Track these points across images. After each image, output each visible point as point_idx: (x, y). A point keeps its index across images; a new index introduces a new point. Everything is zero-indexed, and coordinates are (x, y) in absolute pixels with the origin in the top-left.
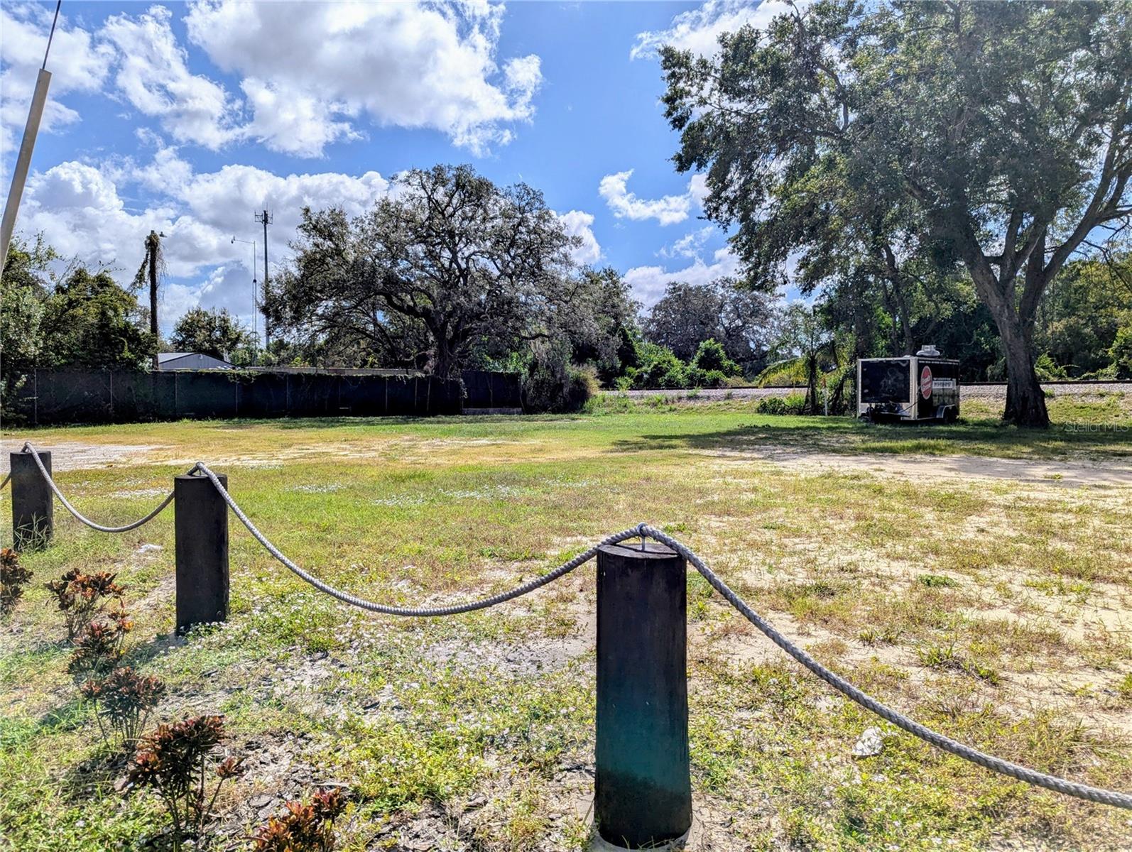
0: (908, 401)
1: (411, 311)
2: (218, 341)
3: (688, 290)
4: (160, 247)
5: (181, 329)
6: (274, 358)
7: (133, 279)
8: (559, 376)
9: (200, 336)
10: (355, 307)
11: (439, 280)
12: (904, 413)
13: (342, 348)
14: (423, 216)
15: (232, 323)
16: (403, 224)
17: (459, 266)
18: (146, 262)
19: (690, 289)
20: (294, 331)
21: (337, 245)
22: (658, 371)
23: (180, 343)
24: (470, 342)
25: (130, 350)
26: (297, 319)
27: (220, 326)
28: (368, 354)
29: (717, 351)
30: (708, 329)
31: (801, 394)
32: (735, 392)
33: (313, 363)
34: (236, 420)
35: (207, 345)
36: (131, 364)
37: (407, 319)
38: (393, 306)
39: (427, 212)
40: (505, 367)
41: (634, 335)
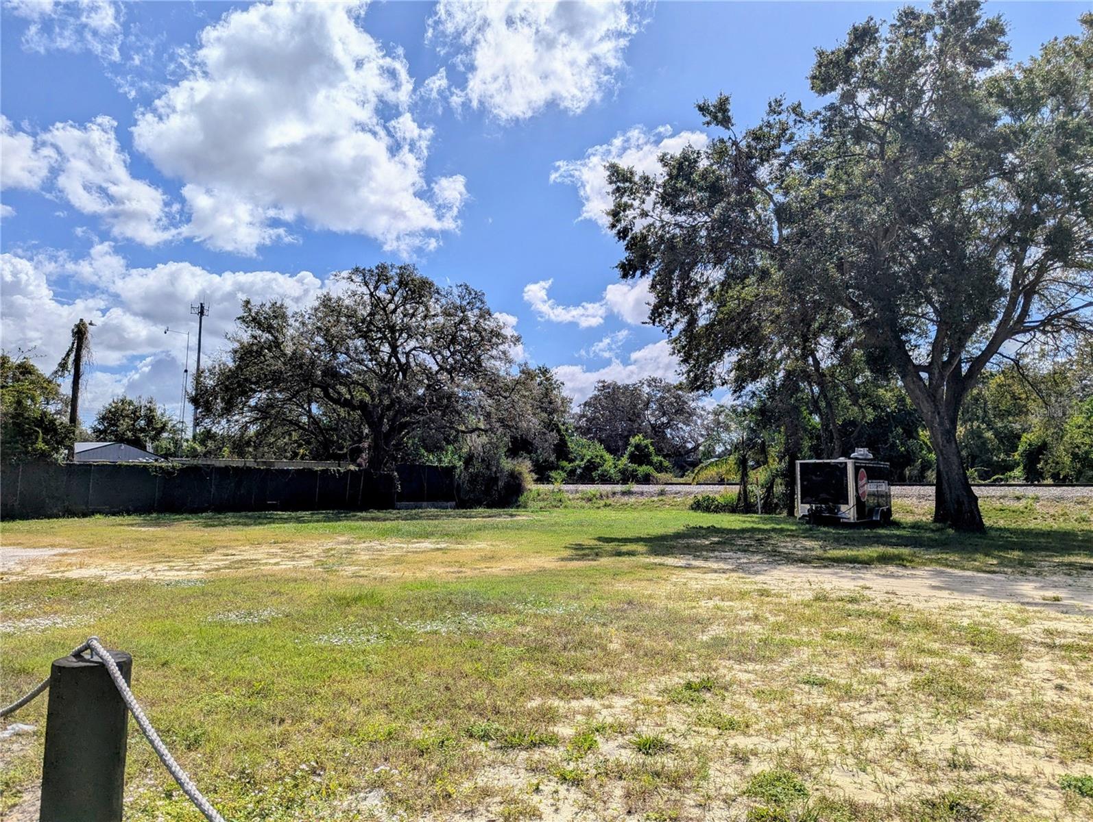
0: (847, 503)
1: (347, 404)
2: (142, 430)
3: (616, 388)
4: (89, 335)
5: (104, 418)
6: (199, 448)
7: (55, 367)
8: (494, 469)
9: (124, 424)
10: (290, 399)
11: (376, 374)
12: (843, 515)
13: (273, 440)
14: (364, 312)
15: (158, 412)
16: (343, 319)
17: (398, 359)
18: (71, 350)
19: (619, 388)
20: (224, 422)
21: (276, 338)
22: (591, 466)
23: (100, 432)
24: (404, 436)
25: (46, 442)
26: (228, 410)
27: (145, 416)
28: (300, 446)
29: (646, 446)
30: (636, 425)
31: (734, 491)
32: (668, 488)
33: (241, 454)
34: (154, 515)
35: (129, 434)
36: (44, 455)
37: (343, 412)
38: (329, 398)
39: (369, 308)
40: (440, 461)
41: (567, 430)
